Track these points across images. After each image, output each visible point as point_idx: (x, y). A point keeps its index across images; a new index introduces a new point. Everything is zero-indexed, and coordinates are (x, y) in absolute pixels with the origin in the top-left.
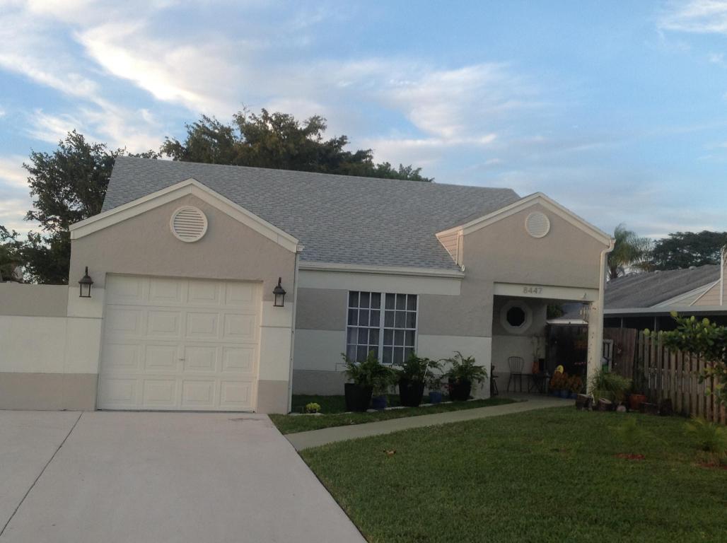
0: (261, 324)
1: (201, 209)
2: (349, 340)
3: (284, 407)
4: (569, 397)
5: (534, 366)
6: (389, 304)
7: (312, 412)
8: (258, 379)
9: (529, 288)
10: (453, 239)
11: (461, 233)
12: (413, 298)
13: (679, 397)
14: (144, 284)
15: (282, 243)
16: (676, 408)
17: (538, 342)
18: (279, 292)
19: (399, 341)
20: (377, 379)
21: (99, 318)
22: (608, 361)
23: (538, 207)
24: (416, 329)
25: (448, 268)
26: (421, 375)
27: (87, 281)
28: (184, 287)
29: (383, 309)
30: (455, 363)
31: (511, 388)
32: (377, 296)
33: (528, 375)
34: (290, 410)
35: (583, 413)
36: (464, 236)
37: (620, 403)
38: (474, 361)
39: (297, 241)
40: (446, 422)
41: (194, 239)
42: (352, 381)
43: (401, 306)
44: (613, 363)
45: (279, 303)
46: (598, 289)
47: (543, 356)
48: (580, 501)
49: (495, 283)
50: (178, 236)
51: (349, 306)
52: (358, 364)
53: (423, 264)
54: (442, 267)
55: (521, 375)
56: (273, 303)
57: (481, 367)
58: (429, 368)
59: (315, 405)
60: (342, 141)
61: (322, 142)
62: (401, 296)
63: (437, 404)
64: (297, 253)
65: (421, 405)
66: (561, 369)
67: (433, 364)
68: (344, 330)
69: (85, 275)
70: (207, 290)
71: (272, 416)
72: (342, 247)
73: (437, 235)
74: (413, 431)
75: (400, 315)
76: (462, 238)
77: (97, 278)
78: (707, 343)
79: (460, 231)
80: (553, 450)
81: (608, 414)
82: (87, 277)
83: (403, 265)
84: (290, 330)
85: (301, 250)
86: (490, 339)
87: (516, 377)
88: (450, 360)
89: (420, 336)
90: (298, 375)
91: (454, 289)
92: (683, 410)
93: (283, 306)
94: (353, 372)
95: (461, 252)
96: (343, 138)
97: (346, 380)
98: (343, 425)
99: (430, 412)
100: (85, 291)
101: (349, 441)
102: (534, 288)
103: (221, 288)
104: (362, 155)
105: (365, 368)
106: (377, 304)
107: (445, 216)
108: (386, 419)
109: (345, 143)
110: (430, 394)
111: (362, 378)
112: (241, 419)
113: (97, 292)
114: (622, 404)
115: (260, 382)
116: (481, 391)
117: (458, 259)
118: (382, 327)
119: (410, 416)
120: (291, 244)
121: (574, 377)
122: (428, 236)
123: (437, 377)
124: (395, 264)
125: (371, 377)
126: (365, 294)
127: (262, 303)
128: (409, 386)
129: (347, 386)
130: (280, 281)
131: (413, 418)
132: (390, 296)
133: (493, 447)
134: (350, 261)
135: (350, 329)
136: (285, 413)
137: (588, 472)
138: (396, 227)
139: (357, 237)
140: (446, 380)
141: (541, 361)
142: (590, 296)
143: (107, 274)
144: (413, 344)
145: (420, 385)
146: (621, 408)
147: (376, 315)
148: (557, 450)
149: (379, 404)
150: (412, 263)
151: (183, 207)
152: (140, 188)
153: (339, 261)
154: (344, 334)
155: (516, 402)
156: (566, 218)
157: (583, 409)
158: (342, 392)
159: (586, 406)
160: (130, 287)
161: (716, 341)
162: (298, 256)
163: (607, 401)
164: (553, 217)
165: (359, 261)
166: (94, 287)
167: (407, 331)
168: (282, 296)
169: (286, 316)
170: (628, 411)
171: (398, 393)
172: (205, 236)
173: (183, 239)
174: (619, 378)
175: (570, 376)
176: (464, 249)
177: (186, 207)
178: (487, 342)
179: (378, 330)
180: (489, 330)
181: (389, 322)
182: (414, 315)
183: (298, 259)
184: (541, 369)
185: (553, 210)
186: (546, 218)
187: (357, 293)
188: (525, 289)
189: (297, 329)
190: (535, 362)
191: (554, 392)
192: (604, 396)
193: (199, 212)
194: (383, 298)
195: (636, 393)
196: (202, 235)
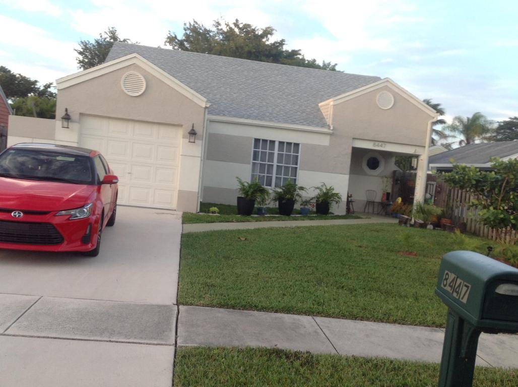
0: (181, 154)
1: (141, 74)
2: (253, 170)
3: (194, 209)
4: (396, 217)
5: (383, 197)
6: (281, 149)
7: (213, 213)
8: (178, 189)
9: (377, 143)
10: (327, 107)
11: (332, 103)
12: (297, 145)
14: (105, 122)
15: (196, 100)
17: (387, 181)
18: (193, 133)
19: (286, 173)
21: (75, 142)
22: (432, 196)
23: (386, 88)
24: (298, 166)
25: (322, 127)
26: (292, 195)
27: (67, 118)
28: (130, 126)
29: (276, 152)
30: (321, 190)
31: (366, 211)
32: (273, 142)
33: (379, 203)
34: (199, 210)
35: (403, 227)
36: (334, 105)
37: (430, 223)
38: (333, 189)
39: (205, 100)
41: (137, 94)
42: (242, 196)
43: (289, 150)
44: (435, 197)
45: (192, 140)
46: (424, 147)
47: (389, 191)
49: (354, 139)
50: (126, 91)
51: (254, 148)
53: (305, 123)
54: (317, 126)
55: (374, 202)
56: (188, 140)
57: (337, 194)
58: (298, 191)
59: (215, 209)
60: (282, 43)
62: (289, 144)
63: (304, 214)
64: (206, 108)
65: (293, 215)
66: (400, 200)
67: (302, 189)
68: (250, 164)
69: (65, 113)
73: (320, 105)
75: (288, 156)
76: (332, 107)
77: (75, 116)
78: (471, 182)
79: (331, 102)
81: (419, 229)
82: (67, 114)
83: (291, 123)
84: (199, 159)
85: (208, 106)
86: (347, 177)
87: (370, 203)
88: (318, 188)
89: (300, 171)
90: (206, 190)
91: (325, 141)
92: (475, 231)
93: (194, 142)
94: (243, 189)
95: (331, 116)
96: (283, 41)
97: (238, 194)
98: (228, 222)
100: (65, 124)
102: (380, 144)
103: (155, 129)
104: (295, 53)
105: (250, 186)
106: (272, 148)
107: (329, 93)
108: (260, 221)
109: (284, 44)
110: (301, 208)
111: (247, 193)
112: (163, 213)
113: (73, 125)
114: (431, 224)
115: (179, 191)
116: (338, 209)
117: (329, 121)
118: (275, 163)
119: (279, 221)
120: (201, 101)
121: (407, 205)
122: (313, 105)
124: (286, 122)
125: (253, 193)
126: (265, 141)
127: (182, 139)
128: (284, 201)
129: (239, 198)
130: (193, 127)
132: (281, 143)
134: (256, 118)
135: (254, 164)
136: (194, 212)
138: (292, 98)
139: (264, 103)
140: (314, 201)
141: (388, 194)
142: (418, 151)
143: (80, 114)
144: (296, 176)
145: (292, 202)
146: (430, 227)
147: (271, 155)
149: (261, 212)
150: (297, 122)
151: (127, 73)
154: (249, 167)
155: (362, 218)
156: (405, 96)
157: (403, 225)
158: (235, 203)
159: (405, 223)
160: (97, 123)
162: (207, 110)
163: (421, 221)
164: (395, 95)
165: (262, 119)
166: (71, 122)
167: (292, 167)
168: (194, 135)
169: (197, 150)
170: (434, 229)
171: (277, 206)
172: (144, 93)
173: (130, 94)
174: (435, 208)
175: (404, 204)
176: (333, 114)
177: (131, 72)
178: (346, 178)
179: (272, 165)
180: (348, 170)
181: (279, 161)
182: (297, 157)
183: (207, 113)
184: (388, 199)
185: (397, 90)
186: (391, 95)
187: (259, 140)
188: (374, 144)
189: (208, 158)
190: (384, 194)
191: (393, 214)
192: (419, 218)
193: (140, 76)
194: (277, 144)
195: (445, 218)
196: (142, 92)
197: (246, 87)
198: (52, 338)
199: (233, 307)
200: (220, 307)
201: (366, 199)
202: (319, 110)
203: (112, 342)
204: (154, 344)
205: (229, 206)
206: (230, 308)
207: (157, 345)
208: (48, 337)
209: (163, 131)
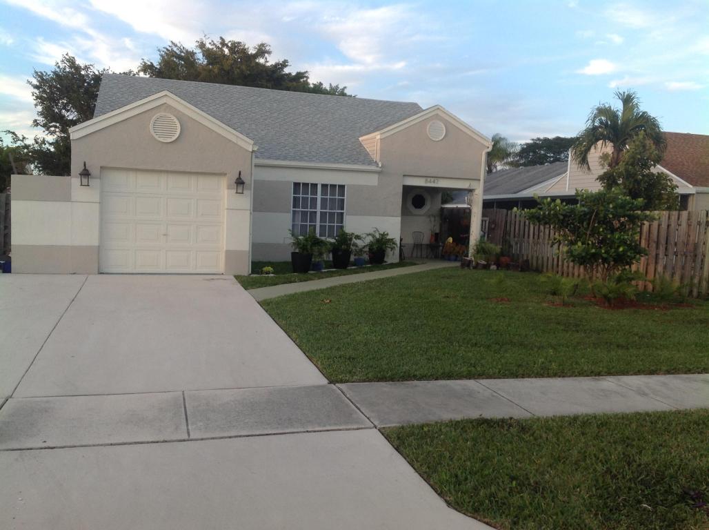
0: (226, 207)
1: (174, 116)
2: (294, 220)
3: (246, 270)
4: (456, 260)
5: (432, 238)
6: (324, 193)
7: (267, 273)
8: (225, 249)
9: (429, 179)
10: (372, 142)
11: (378, 137)
12: (342, 187)
13: (535, 259)
14: (132, 176)
15: (241, 143)
16: (532, 266)
17: (435, 220)
18: (240, 182)
19: (331, 221)
20: (316, 249)
21: (97, 203)
22: (485, 233)
23: (437, 117)
24: (345, 211)
25: (369, 164)
26: (348, 245)
27: (86, 173)
28: (163, 179)
29: (319, 196)
30: (373, 236)
31: (415, 255)
32: (314, 186)
33: (427, 245)
34: (250, 272)
35: (466, 271)
36: (381, 139)
37: (493, 263)
38: (387, 234)
39: (252, 142)
40: (368, 279)
41: (170, 140)
42: (297, 251)
43: (333, 194)
44: (488, 235)
45: (240, 191)
46: (479, 180)
47: (438, 231)
48: (465, 331)
49: (404, 176)
50: (156, 137)
51: (294, 194)
52: (301, 237)
53: (349, 161)
54: (364, 163)
55: (421, 245)
56: (235, 191)
57: (392, 239)
58: (354, 240)
59: (270, 269)
60: (284, 64)
61: (268, 64)
62: (333, 186)
63: (360, 266)
64: (253, 151)
65: (349, 268)
66: (450, 240)
67: (358, 237)
68: (290, 212)
69: (83, 168)
70: (182, 181)
71: (237, 277)
72: (287, 148)
73: (360, 139)
74: (343, 286)
75: (332, 201)
76: (379, 141)
77: (94, 171)
78: (558, 217)
79: (377, 136)
80: (445, 297)
81: (483, 271)
82: (85, 169)
83: (334, 163)
84: (249, 211)
85: (256, 149)
86: (400, 218)
87: (417, 246)
88: (370, 234)
89: (347, 216)
90: (255, 247)
91: (373, 180)
92: (537, 267)
93: (243, 193)
94: (297, 244)
95: (379, 152)
96: (286, 62)
97: (292, 249)
98: (291, 282)
99: (355, 272)
100: (85, 181)
101: (296, 294)
102: (432, 179)
103: (193, 179)
104: (300, 75)
105: (306, 240)
106: (314, 192)
107: (366, 124)
108: (323, 278)
109: (287, 65)
110: (355, 259)
111: (304, 248)
112: (213, 279)
113: (92, 182)
114: (494, 264)
115: (227, 252)
116: (392, 257)
117: (377, 157)
118: (319, 209)
119: (340, 275)
120: (248, 145)
121: (460, 245)
122: (353, 140)
123: (360, 247)
124: (328, 161)
125: (311, 247)
126: (306, 185)
127: (226, 191)
128: (340, 253)
129: (293, 254)
130: (240, 174)
131: (342, 277)
132: (325, 186)
133: (401, 296)
134: (294, 159)
135: (294, 212)
136: (246, 274)
137: (470, 311)
138: (329, 133)
139: (299, 140)
140: (367, 249)
141: (436, 234)
142: (474, 185)
143: (101, 167)
144: (342, 222)
145: (348, 253)
146: (493, 267)
147: (314, 201)
148: (447, 297)
149: (317, 267)
150: (341, 160)
151: (158, 115)
152: (123, 99)
153: (285, 158)
154: (290, 215)
155: (418, 264)
156: (456, 124)
157: (466, 268)
158: (289, 259)
159: (468, 265)
160: (118, 178)
161: (565, 216)
162: (254, 154)
163: (484, 262)
164: (447, 123)
165: (301, 159)
166: (92, 178)
167: (337, 213)
168: (242, 185)
169: (245, 201)
170: (498, 269)
171: (331, 259)
172: (178, 138)
173: (161, 140)
174: (492, 246)
175: (457, 245)
176: (381, 150)
177: (163, 114)
178: (398, 220)
179: (316, 212)
180: (400, 211)
181: (324, 206)
182: (343, 201)
183: (254, 157)
184: (436, 240)
185: (447, 118)
186: (442, 124)
187: (299, 184)
188: (426, 180)
189: (253, 211)
190: (432, 235)
191: (445, 257)
192: (481, 259)
193: (173, 118)
194: (319, 188)
195: (504, 256)
196: (177, 136)
198: (244, 436)
199: (392, 379)
200: (378, 381)
201: (412, 242)
202: (361, 145)
203: (310, 432)
204: (354, 429)
205: (285, 263)
206: (389, 381)
207: (358, 429)
208: (240, 436)
209: (203, 181)
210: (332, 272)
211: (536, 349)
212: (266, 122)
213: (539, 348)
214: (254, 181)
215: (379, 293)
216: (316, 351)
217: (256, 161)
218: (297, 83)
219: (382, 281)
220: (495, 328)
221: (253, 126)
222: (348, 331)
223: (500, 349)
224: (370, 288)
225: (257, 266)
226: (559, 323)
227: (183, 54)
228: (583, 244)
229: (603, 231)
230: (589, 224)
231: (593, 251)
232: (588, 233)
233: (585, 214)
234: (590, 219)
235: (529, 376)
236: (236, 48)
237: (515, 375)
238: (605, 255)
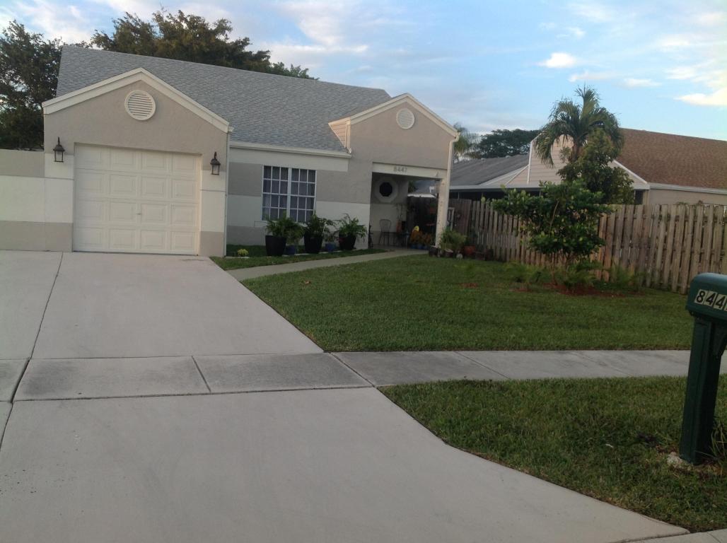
0: (201, 188)
1: (151, 94)
2: (264, 205)
3: (221, 252)
4: (422, 249)
5: (398, 226)
6: (295, 177)
7: (242, 255)
8: (200, 230)
9: (398, 167)
10: (342, 127)
11: (349, 123)
12: (312, 172)
13: (498, 249)
14: (106, 153)
15: (216, 124)
16: (496, 255)
17: (402, 208)
18: (215, 163)
19: (302, 206)
20: (290, 232)
21: (70, 179)
22: (450, 223)
23: (406, 105)
24: (315, 196)
25: (340, 150)
26: (321, 231)
27: (59, 149)
28: (138, 157)
29: (290, 181)
30: (344, 222)
31: (382, 242)
32: (285, 170)
33: (394, 233)
34: (225, 254)
35: (434, 259)
36: (351, 125)
37: (458, 252)
38: (358, 221)
39: (228, 123)
40: (342, 264)
41: (145, 118)
42: (271, 234)
43: (303, 179)
44: (454, 225)
45: (215, 172)
46: (446, 170)
47: (404, 219)
48: (440, 311)
49: (374, 163)
50: (131, 115)
51: (265, 177)
52: (275, 222)
53: (320, 146)
54: (334, 149)
55: (389, 233)
56: (211, 172)
57: (362, 226)
58: (326, 225)
59: (244, 251)
60: (245, 42)
61: (228, 42)
62: (304, 171)
63: (331, 252)
64: (229, 133)
65: (320, 253)
66: (417, 228)
67: (330, 222)
68: (261, 196)
69: (57, 143)
70: (157, 160)
71: (213, 259)
72: (257, 130)
73: (330, 124)
74: (319, 269)
75: (303, 185)
76: (349, 127)
77: (68, 146)
79: (347, 122)
80: (418, 282)
81: (451, 259)
82: (59, 145)
83: (305, 147)
84: (224, 193)
85: (231, 130)
86: (369, 206)
87: (385, 234)
88: (341, 220)
89: (317, 202)
90: (231, 230)
91: (343, 167)
92: (500, 257)
93: (218, 175)
94: (271, 227)
95: (349, 138)
96: (246, 39)
97: (266, 233)
98: (267, 265)
99: (327, 257)
100: (59, 157)
101: (275, 275)
102: (401, 168)
103: (168, 159)
104: (262, 55)
105: (280, 224)
106: (285, 177)
107: (335, 109)
108: (297, 262)
109: (248, 44)
110: (326, 245)
111: (278, 231)
112: (188, 260)
113: (69, 159)
114: (460, 253)
115: (203, 233)
116: (361, 244)
117: (346, 143)
118: (289, 194)
119: (313, 260)
120: (224, 126)
121: (426, 234)
122: (323, 125)
123: (332, 233)
124: (299, 145)
125: (285, 231)
126: (276, 169)
127: (201, 171)
128: (312, 238)
129: (267, 237)
130: (215, 155)
131: (316, 261)
132: (295, 171)
133: (376, 280)
134: (264, 142)
135: (265, 196)
136: (221, 255)
137: (443, 294)
138: (298, 116)
139: (268, 123)
140: (337, 235)
141: (403, 223)
142: (441, 174)
143: (75, 144)
144: (312, 208)
145: (319, 238)
146: (460, 256)
147: (284, 185)
148: (420, 282)
149: (290, 251)
150: (311, 145)
151: (133, 92)
152: (86, 73)
153: (255, 141)
154: (260, 199)
155: (386, 251)
156: (425, 113)
157: (434, 256)
158: (263, 242)
159: (436, 254)
160: (93, 154)
161: (529, 206)
162: (229, 135)
163: (450, 251)
164: (416, 112)
165: (272, 142)
166: (67, 154)
167: (308, 198)
168: (217, 167)
169: (221, 183)
170: (464, 257)
171: (303, 244)
172: (154, 115)
173: (136, 117)
174: (458, 235)
175: (424, 234)
176: (351, 136)
177: (138, 91)
178: (367, 207)
179: (286, 197)
180: (369, 199)
181: (294, 191)
182: (313, 186)
183: (229, 138)
184: (403, 228)
185: (416, 107)
186: (412, 114)
187: (270, 167)
188: (395, 168)
189: (229, 193)
190: (399, 223)
191: (411, 245)
192: (448, 247)
193: (148, 96)
194: (290, 172)
195: (469, 245)
196: (151, 114)
197: (241, 103)
198: (259, 391)
199: (381, 350)
200: (369, 351)
201: (380, 230)
202: (330, 130)
203: (317, 389)
204: (355, 388)
205: (258, 247)
206: (378, 351)
207: (358, 387)
208: (256, 392)
209: (178, 162)
210: (304, 256)
211: (506, 327)
212: (234, 102)
213: (509, 326)
214: (230, 163)
215: (355, 276)
216: (307, 325)
217: (231, 143)
218: (258, 63)
219: (357, 266)
220: (468, 309)
221: (222, 107)
222: (333, 309)
223: (474, 327)
224: (345, 272)
225: (232, 249)
226: (525, 306)
227: (138, 27)
228: (546, 233)
229: (564, 222)
230: (551, 215)
231: (556, 240)
232: (551, 224)
233: (548, 205)
234: (553, 210)
235: (502, 349)
236: (195, 23)
237: (490, 348)
238: (566, 245)
